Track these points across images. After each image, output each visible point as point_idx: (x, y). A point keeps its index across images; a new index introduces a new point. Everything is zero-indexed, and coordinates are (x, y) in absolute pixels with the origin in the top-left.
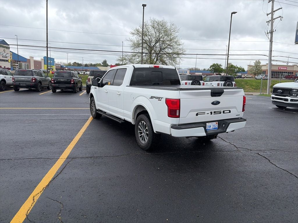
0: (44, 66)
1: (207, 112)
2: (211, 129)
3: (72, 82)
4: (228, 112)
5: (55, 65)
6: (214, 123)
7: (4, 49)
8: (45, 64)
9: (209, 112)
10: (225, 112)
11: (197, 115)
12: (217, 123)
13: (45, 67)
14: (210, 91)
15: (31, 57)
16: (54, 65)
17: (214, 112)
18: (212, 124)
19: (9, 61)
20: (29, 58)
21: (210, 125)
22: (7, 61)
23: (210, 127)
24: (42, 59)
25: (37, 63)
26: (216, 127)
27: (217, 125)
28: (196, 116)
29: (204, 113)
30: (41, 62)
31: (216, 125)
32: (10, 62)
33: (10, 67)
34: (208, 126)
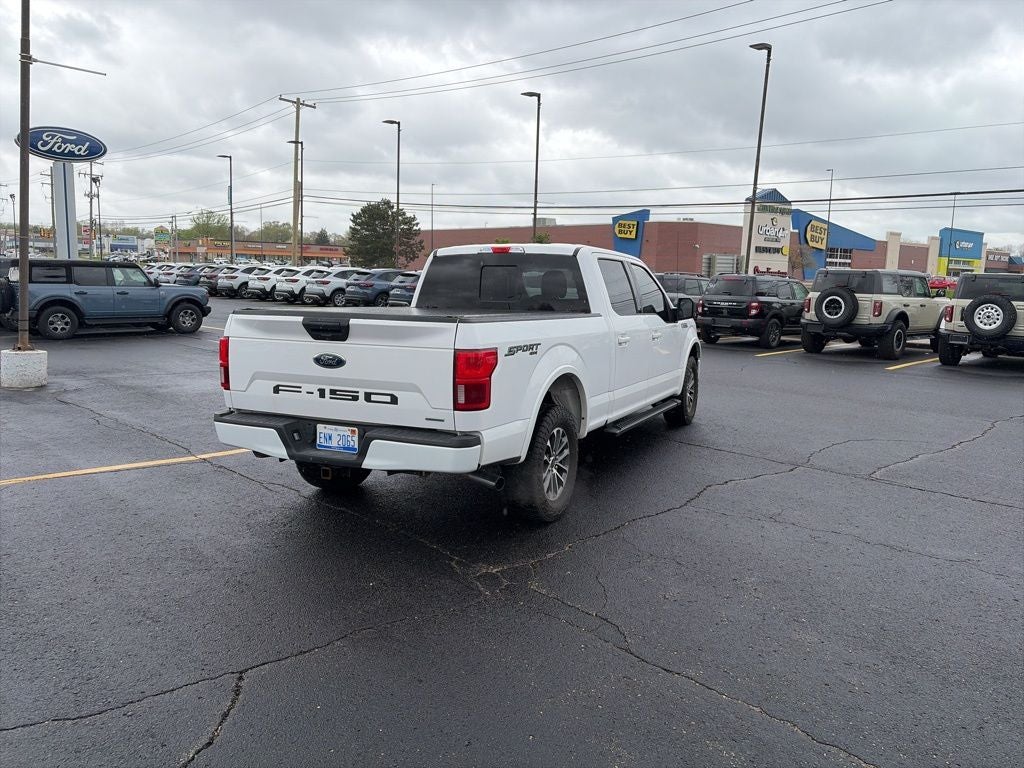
0: (936, 264)
1: (306, 387)
2: (334, 448)
3: (754, 312)
4: (388, 399)
5: (984, 255)
6: (345, 431)
7: (772, 215)
8: (940, 255)
9: (314, 388)
10: (373, 398)
11: (276, 390)
12: (353, 432)
13: (939, 263)
14: (301, 319)
15: (892, 234)
16: (980, 258)
17: (331, 390)
18: (336, 430)
19: (786, 251)
20: (883, 238)
21: (330, 432)
22: (777, 251)
23: (330, 438)
24: (933, 238)
25: (913, 254)
26: (352, 443)
27: (356, 438)
28: (274, 392)
29: (297, 390)
30: (928, 249)
31: (350, 439)
32: (787, 253)
33: (785, 269)
34: (322, 435)
